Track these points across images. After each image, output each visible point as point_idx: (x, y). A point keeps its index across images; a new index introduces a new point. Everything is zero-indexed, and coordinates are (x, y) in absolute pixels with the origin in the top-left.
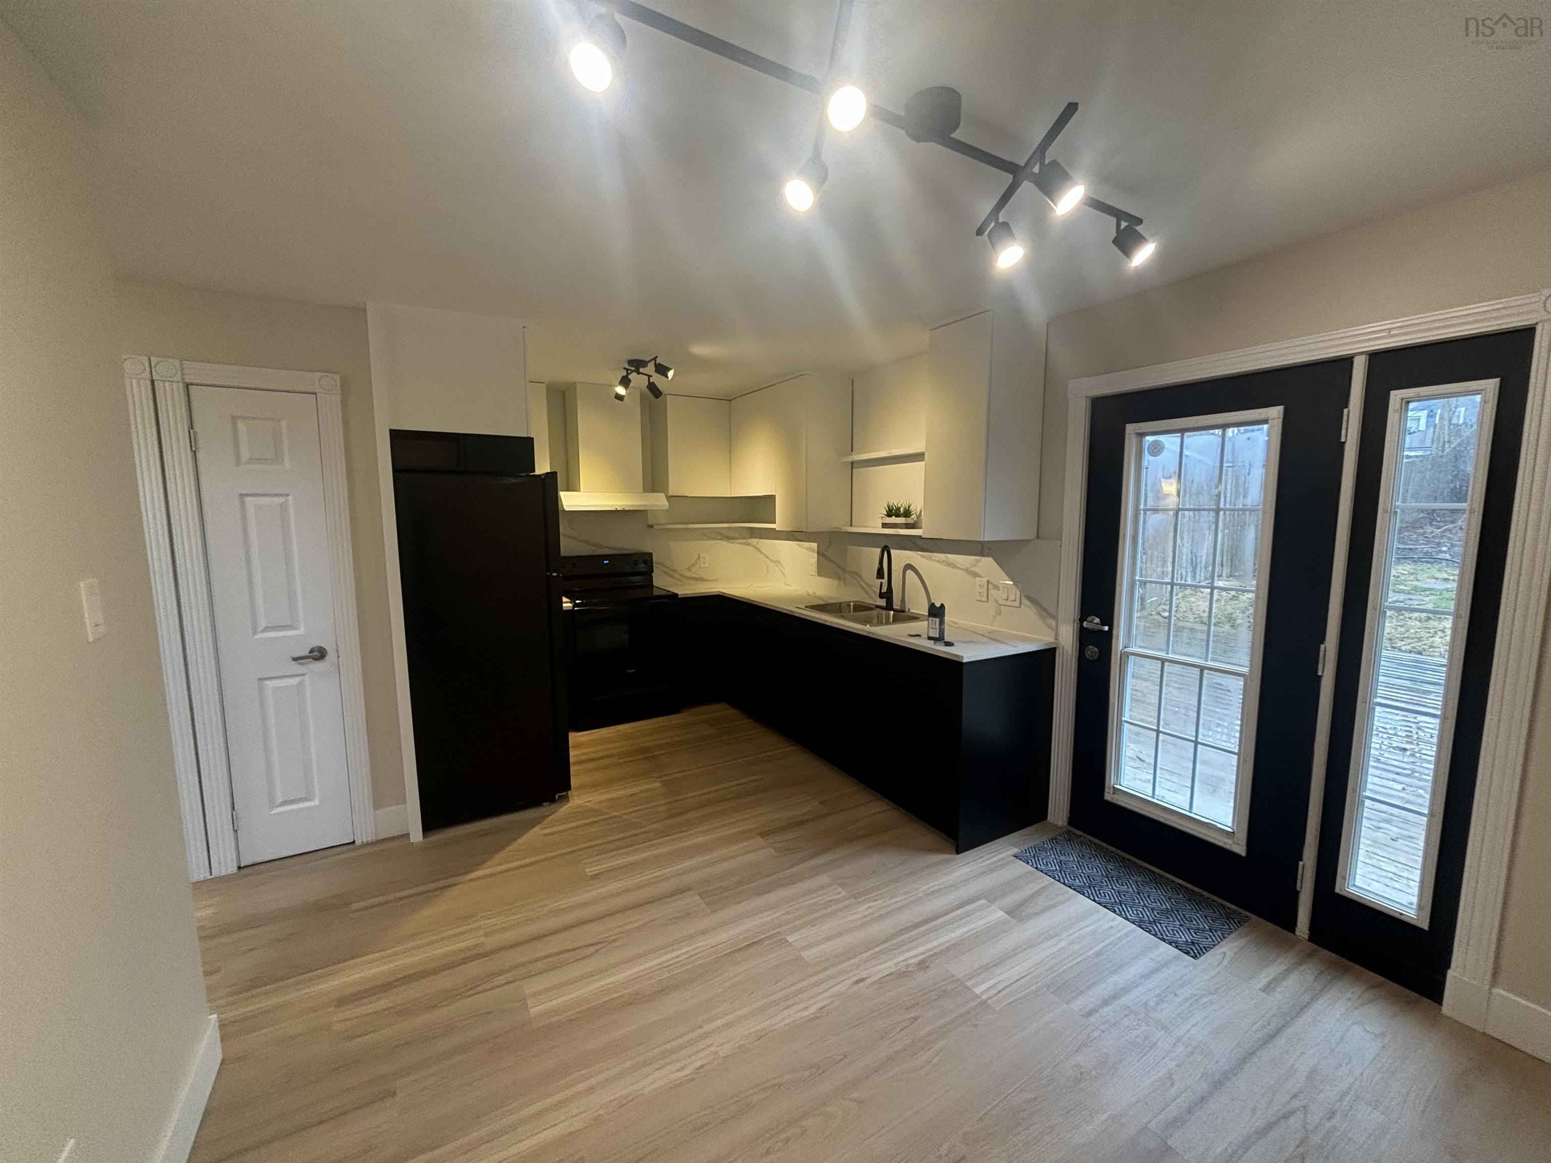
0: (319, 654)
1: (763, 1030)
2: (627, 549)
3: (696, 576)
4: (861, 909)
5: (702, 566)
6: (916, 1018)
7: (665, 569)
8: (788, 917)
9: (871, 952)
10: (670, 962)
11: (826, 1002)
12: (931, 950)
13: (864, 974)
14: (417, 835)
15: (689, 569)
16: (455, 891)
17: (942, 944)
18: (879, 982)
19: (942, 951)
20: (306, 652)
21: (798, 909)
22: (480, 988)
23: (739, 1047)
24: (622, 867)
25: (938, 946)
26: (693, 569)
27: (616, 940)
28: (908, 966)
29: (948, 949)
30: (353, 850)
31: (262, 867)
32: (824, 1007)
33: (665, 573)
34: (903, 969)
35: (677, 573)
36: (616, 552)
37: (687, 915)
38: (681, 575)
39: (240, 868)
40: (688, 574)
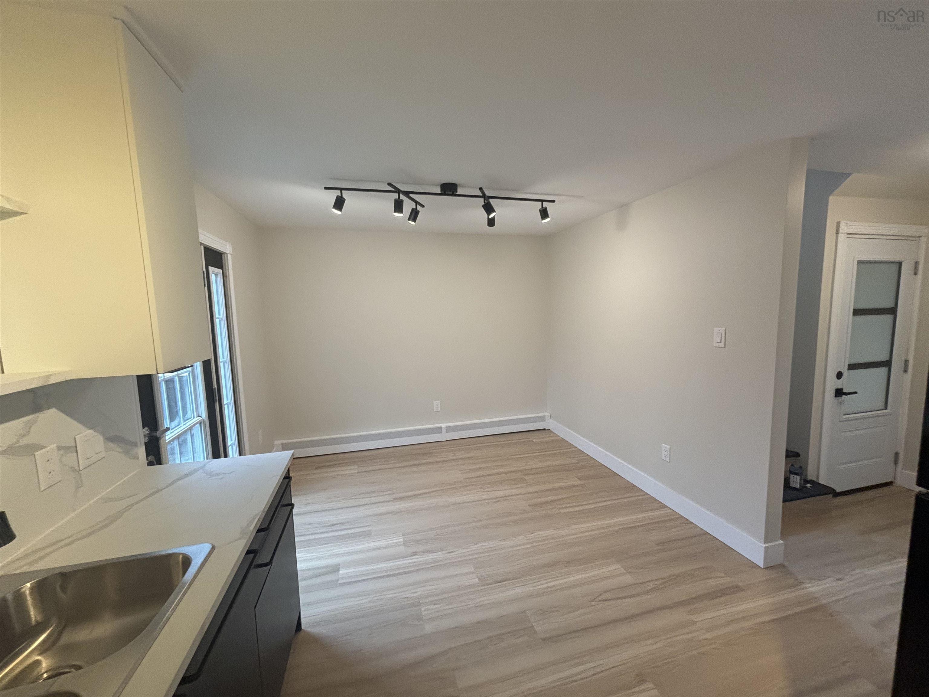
4: (421, 593)
11: (472, 547)
13: (446, 555)
21: (462, 602)
34: (426, 553)
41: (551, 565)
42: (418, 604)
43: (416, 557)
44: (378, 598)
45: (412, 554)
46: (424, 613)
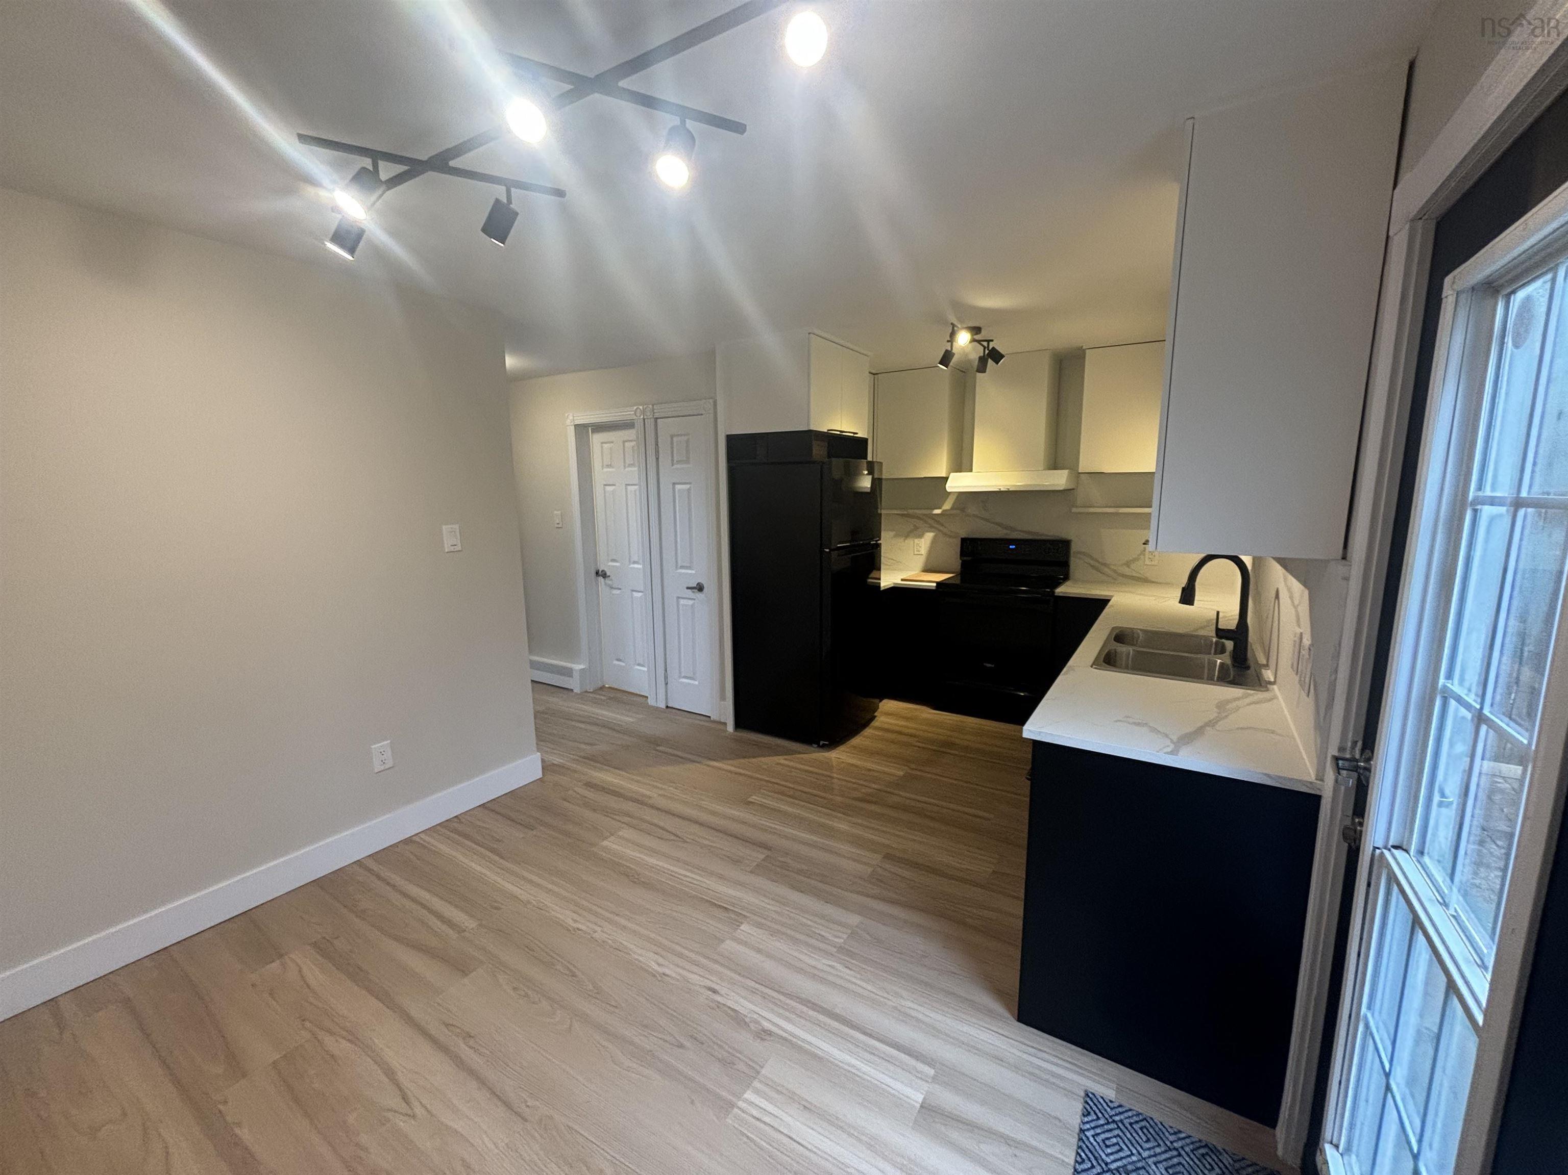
0: (700, 588)
1: (626, 948)
2: (1042, 535)
3: (1137, 575)
4: (824, 961)
5: (1147, 562)
6: (681, 1046)
7: (1092, 562)
8: (775, 916)
9: (757, 986)
10: (676, 875)
11: (674, 975)
12: (794, 1036)
13: (723, 991)
14: (730, 728)
15: (1128, 564)
16: (692, 766)
17: (810, 1043)
18: (719, 1005)
19: (800, 1047)
20: (695, 585)
21: (790, 918)
22: (615, 817)
23: (604, 942)
24: (768, 808)
25: (803, 1040)
26: (1132, 566)
27: (687, 842)
28: (757, 1022)
29: (807, 1052)
30: (707, 721)
31: (674, 711)
32: (667, 975)
33: (1093, 566)
34: (747, 1020)
35: (1109, 568)
36: (1030, 537)
37: (736, 862)
38: (1115, 571)
39: (667, 707)
40: (1127, 571)
41: (647, 885)
42: (841, 949)
43: (766, 1025)
44: (885, 995)
45: (767, 1037)
46: (845, 936)
